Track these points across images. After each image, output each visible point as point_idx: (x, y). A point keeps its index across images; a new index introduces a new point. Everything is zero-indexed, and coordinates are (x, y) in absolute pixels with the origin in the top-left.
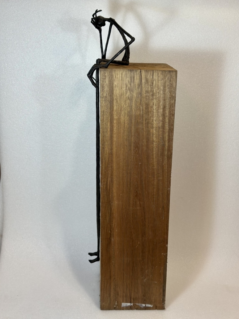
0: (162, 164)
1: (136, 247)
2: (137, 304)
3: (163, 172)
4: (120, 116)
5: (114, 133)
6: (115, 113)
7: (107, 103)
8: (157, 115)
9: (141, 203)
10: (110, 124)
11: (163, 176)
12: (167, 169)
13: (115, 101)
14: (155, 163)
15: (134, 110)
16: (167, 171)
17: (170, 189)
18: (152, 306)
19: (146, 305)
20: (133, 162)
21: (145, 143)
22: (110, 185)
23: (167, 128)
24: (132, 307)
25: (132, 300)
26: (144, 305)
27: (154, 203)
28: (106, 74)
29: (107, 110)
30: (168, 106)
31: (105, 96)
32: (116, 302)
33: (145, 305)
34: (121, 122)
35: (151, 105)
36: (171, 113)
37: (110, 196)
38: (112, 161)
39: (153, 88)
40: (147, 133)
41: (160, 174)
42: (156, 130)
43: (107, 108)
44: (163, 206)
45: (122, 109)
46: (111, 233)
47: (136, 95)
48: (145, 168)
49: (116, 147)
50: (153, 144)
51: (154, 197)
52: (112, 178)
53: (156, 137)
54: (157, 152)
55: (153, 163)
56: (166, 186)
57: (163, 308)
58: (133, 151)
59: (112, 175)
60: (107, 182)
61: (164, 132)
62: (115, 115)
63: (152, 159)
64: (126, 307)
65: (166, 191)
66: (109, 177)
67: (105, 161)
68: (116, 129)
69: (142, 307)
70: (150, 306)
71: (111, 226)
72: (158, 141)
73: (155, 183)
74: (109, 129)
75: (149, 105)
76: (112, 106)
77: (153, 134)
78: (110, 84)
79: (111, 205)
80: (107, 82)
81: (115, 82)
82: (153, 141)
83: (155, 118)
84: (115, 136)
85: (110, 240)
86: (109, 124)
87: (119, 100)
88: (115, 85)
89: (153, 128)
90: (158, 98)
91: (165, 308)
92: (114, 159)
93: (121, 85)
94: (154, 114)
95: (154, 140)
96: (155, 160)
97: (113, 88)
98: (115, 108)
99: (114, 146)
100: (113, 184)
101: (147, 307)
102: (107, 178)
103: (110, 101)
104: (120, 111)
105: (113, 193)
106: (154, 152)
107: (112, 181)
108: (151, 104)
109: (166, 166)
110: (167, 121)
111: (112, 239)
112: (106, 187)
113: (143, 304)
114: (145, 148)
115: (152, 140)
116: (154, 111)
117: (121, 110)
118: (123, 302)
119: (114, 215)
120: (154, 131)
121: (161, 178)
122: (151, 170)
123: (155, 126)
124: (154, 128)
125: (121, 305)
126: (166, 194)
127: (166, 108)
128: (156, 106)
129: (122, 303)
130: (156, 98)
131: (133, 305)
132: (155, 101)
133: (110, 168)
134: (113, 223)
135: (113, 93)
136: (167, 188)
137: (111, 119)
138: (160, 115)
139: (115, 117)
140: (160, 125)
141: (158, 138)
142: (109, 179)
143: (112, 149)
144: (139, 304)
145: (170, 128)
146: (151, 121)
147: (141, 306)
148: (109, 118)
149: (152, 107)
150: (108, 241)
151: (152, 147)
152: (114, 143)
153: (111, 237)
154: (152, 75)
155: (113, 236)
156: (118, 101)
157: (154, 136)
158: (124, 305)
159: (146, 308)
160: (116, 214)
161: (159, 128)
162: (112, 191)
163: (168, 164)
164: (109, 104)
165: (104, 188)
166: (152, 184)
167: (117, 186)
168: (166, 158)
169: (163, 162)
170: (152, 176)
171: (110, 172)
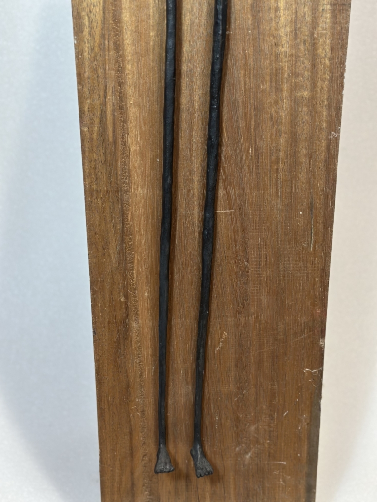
0: (312, 34)
1: (217, 349)
3: (314, 66)
9: (231, 191)
11: (314, 85)
12: (329, 54)
14: (282, 32)
16: (327, 62)
17: (339, 137)
22: (114, 124)
27: (277, 193)
37: (116, 166)
38: (117, 20)
41: (303, 77)
44: (311, 204)
46: (126, 303)
48: (244, 50)
51: (277, 169)
52: (121, 98)
55: (277, 29)
56: (324, 125)
59: (121, 84)
60: (103, 112)
63: (272, 15)
65: (324, 143)
66: (109, 93)
67: (91, 22)
71: (125, 277)
73: (283, 114)
79: (122, 200)
85: (127, 327)
92: (126, 16)
96: (283, 19)
100: (125, 121)
102: (102, 93)
105: (128, 157)
107: (121, 108)
109: (328, 42)
111: (134, 325)
112: (103, 132)
119: (137, 237)
121: (306, 94)
122: (267, 63)
126: (323, 156)
133: (112, 53)
134: (132, 269)
136: (329, 134)
142: (111, 99)
150: (118, 331)
153: (127, 316)
155: (137, 314)
160: (143, 233)
162: (125, 145)
163: (333, 34)
165: (95, 136)
166: (271, 117)
167: (143, 128)
168: (329, 7)
169: (314, 25)
170: (273, 84)
171: (113, 72)
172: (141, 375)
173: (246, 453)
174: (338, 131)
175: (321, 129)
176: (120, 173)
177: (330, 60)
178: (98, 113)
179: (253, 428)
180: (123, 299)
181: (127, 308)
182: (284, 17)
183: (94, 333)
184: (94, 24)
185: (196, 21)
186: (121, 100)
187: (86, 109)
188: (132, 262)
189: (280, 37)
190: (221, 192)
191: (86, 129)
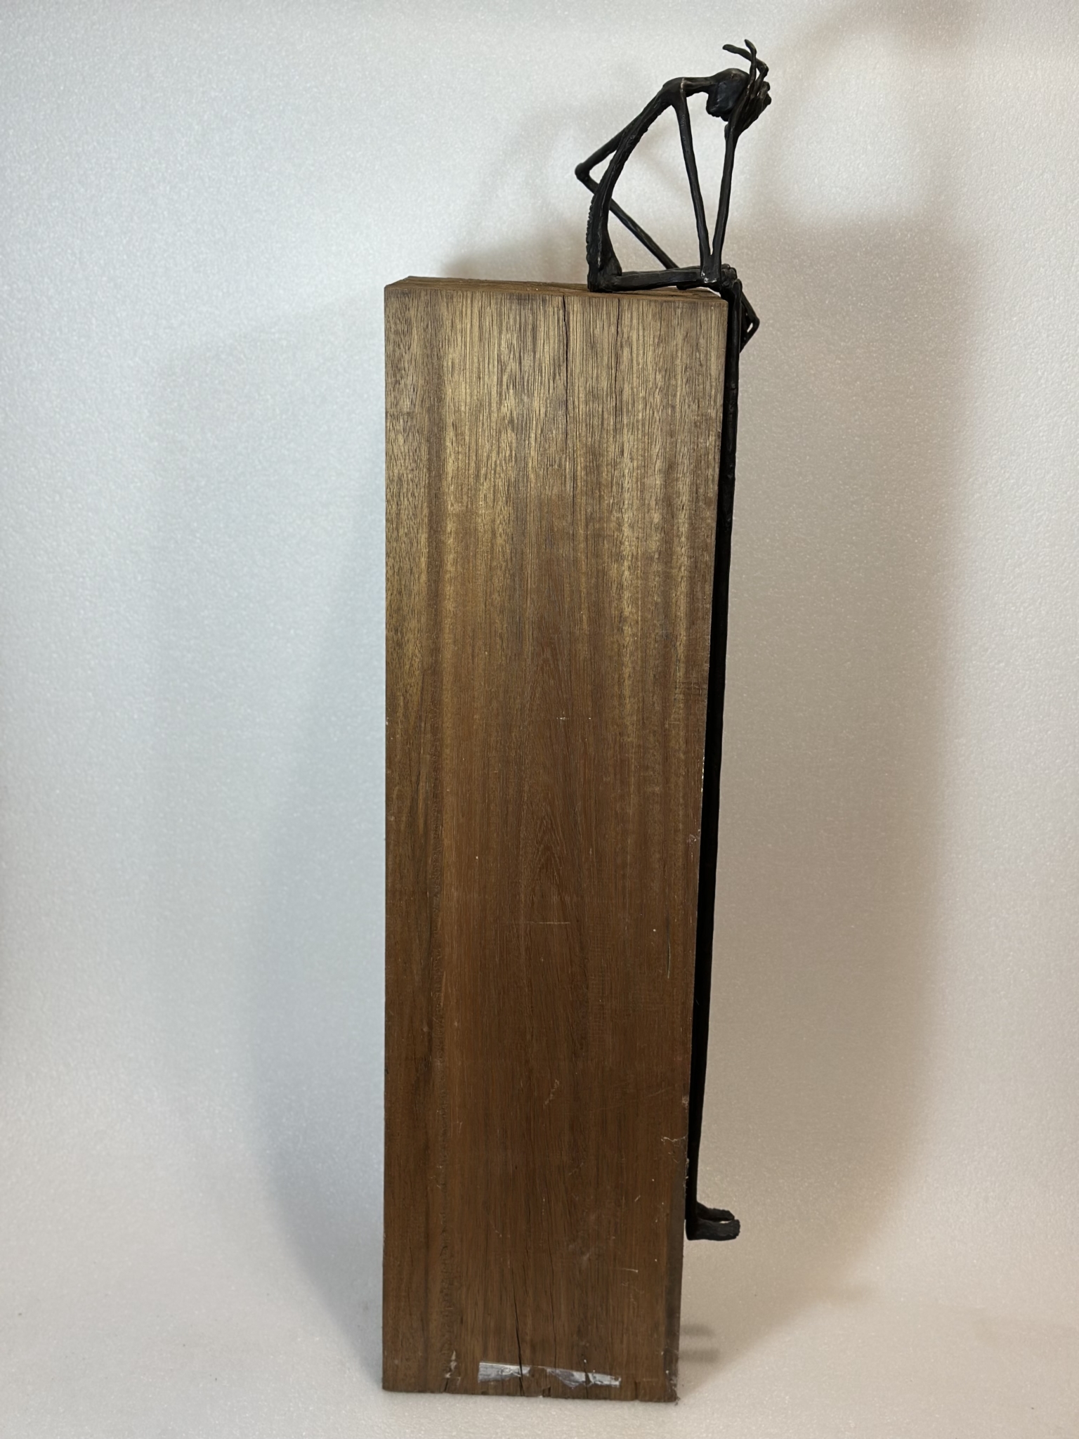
0: (663, 724)
1: (546, 1102)
2: (549, 1370)
3: (666, 758)
4: (473, 499)
5: (448, 576)
6: (449, 487)
7: (415, 444)
8: (636, 503)
9: (567, 899)
10: (430, 537)
11: (667, 781)
13: (450, 434)
14: (628, 721)
15: (537, 476)
16: (682, 756)
18: (617, 1383)
19: (590, 1375)
20: (531, 710)
21: (585, 626)
22: (426, 815)
23: (684, 560)
24: (525, 1384)
25: (527, 1353)
26: (579, 1376)
27: (624, 903)
28: (412, 312)
29: (416, 472)
30: (686, 462)
31: (405, 410)
32: (454, 1357)
33: (587, 1377)
34: (476, 529)
35: (611, 455)
36: (701, 491)
37: (426, 863)
38: (436, 702)
39: (620, 378)
40: (593, 581)
42: (636, 568)
43: (414, 465)
44: (667, 919)
45: (483, 471)
46: (429, 1034)
47: (543, 410)
48: (583, 739)
49: (455, 642)
50: (621, 630)
51: (624, 876)
52: (437, 784)
53: (634, 601)
54: (638, 668)
55: (622, 718)
56: (681, 826)
57: (666, 1394)
58: (529, 661)
59: (437, 770)
60: (414, 800)
61: (668, 578)
62: (450, 499)
63: (616, 703)
64: (496, 1380)
65: (681, 847)
66: (423, 779)
67: (406, 704)
68: (455, 562)
69: (573, 1385)
70: (606, 1382)
71: (430, 1001)
72: (644, 620)
73: (631, 811)
74: (423, 560)
75: (601, 455)
76: (438, 457)
77: (621, 587)
78: (430, 356)
79: (431, 904)
80: (416, 348)
81: (451, 350)
82: (622, 619)
83: (628, 516)
84: (449, 590)
85: (429, 1066)
86: (423, 537)
87: (470, 430)
88: (453, 363)
89: (619, 557)
90: (643, 425)
91: (678, 1395)
92: (447, 697)
93: (476, 365)
94: (626, 495)
95: (626, 613)
96: (628, 706)
97: (440, 377)
98: (450, 467)
99: (446, 636)
100: (440, 811)
101: (595, 1385)
102: (414, 779)
103: (431, 431)
104: (471, 480)
105: (441, 852)
106: (627, 671)
107: (436, 796)
108: (612, 450)
109: (682, 733)
110: (684, 529)
111: (438, 1064)
113: (577, 1370)
114: (583, 650)
115: (614, 612)
116: (626, 485)
117: (477, 476)
118: (485, 1358)
119: (447, 951)
120: (627, 573)
121: (657, 789)
122: (610, 753)
123: (627, 549)
124: (623, 558)
125: (478, 1370)
126: (680, 863)
127: (680, 468)
128: (632, 459)
129: (482, 1364)
130: (633, 427)
131: (532, 1372)
132: (628, 439)
133: (429, 736)
134: (440, 991)
135: (440, 400)
137: (431, 513)
138: (653, 503)
139: (452, 506)
140: (654, 543)
141: (644, 603)
142: (424, 787)
143: (435, 650)
144: (558, 1371)
145: (696, 562)
146: (613, 525)
147: (567, 1382)
148: (426, 511)
149: (615, 465)
150: (417, 1071)
151: (615, 646)
152: (447, 623)
153: (430, 1050)
154: (613, 320)
155: (443, 1050)
156: (463, 434)
157: (627, 594)
158: (489, 1370)
159: (589, 1393)
160: (455, 945)
161: (649, 559)
162: (438, 839)
163: (687, 726)
164: (424, 448)
165: (403, 827)
166: (616, 813)
167: (461, 820)
168: (681, 696)
169: (665, 715)
170: (618, 777)
171: (428, 756)
172: (445, 1133)
173: (583, 1253)
175: (676, 831)
176: (430, 871)
177: (684, 754)
178: (408, 803)
179: (593, 1217)
180: (426, 1029)
181: (430, 1040)
182: (629, 705)
183: (387, 1071)
184: (410, 705)
185: (528, 705)
186: (435, 786)
187: (394, 796)
188: (440, 982)
189: (626, 727)
190: (554, 900)
191: (392, 819)
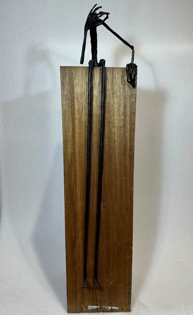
0: (125, 164)
1: (101, 249)
2: (103, 307)
3: (125, 172)
4: (82, 115)
5: (76, 132)
6: (76, 112)
7: (68, 102)
8: (118, 114)
9: (105, 204)
11: (126, 176)
12: (129, 169)
13: (76, 100)
15: (96, 109)
17: (133, 190)
18: (118, 308)
20: (96, 162)
21: (107, 143)
22: (73, 186)
23: (128, 127)
24: (98, 310)
25: (98, 303)
26: (110, 308)
27: (117, 204)
28: (66, 72)
29: (68, 109)
30: (129, 105)
31: (66, 94)
32: (83, 305)
33: (112, 308)
34: (82, 122)
35: (112, 104)
36: (132, 111)
37: (73, 197)
38: (75, 161)
39: (113, 86)
40: (109, 132)
41: (123, 174)
42: (118, 129)
43: (68, 107)
44: (127, 207)
45: (84, 108)
47: (96, 94)
48: (107, 168)
49: (79, 147)
50: (115, 143)
51: (117, 198)
53: (118, 136)
54: (119, 152)
55: (116, 163)
56: (129, 187)
57: (129, 310)
58: (95, 151)
59: (75, 176)
60: (70, 183)
61: (125, 131)
62: (76, 115)
63: (114, 159)
64: (92, 310)
65: (129, 191)
66: (72, 178)
67: (68, 161)
68: (78, 129)
70: (116, 309)
71: (75, 228)
72: (120, 141)
73: (118, 184)
74: (71, 129)
75: (110, 104)
76: (73, 105)
77: (115, 133)
78: (71, 82)
79: (75, 206)
80: (68, 80)
81: (76, 80)
82: (115, 141)
83: (116, 118)
84: (77, 135)
85: (75, 243)
86: (71, 123)
87: (80, 99)
88: (76, 83)
89: (114, 127)
90: (119, 96)
92: (77, 160)
93: (81, 84)
94: (115, 113)
95: (116, 139)
96: (117, 160)
97: (73, 87)
98: (76, 107)
99: (76, 146)
100: (76, 185)
102: (70, 178)
103: (71, 99)
104: (81, 110)
105: (77, 194)
106: (116, 152)
107: (75, 182)
108: (112, 102)
109: (129, 166)
110: (128, 120)
111: (77, 242)
112: (70, 188)
113: (109, 306)
114: (107, 148)
115: (113, 139)
116: (115, 111)
118: (89, 305)
119: (79, 216)
120: (116, 130)
121: (124, 178)
122: (113, 171)
123: (116, 125)
124: (115, 127)
125: (88, 307)
126: (129, 195)
127: (127, 106)
128: (116, 104)
130: (116, 97)
131: (100, 307)
132: (116, 100)
133: (73, 168)
134: (77, 226)
135: (73, 92)
136: (130, 189)
138: (121, 114)
139: (77, 117)
140: (122, 124)
141: (120, 137)
142: (72, 180)
143: (74, 149)
144: (105, 307)
145: (131, 127)
146: (113, 120)
147: (107, 309)
148: (71, 118)
149: (113, 106)
150: (73, 244)
151: (114, 147)
152: (77, 143)
153: (75, 239)
154: (112, 72)
155: (78, 239)
157: (116, 135)
158: (90, 307)
159: (112, 311)
161: (121, 127)
162: (76, 191)
163: (130, 164)
164: (70, 103)
165: (68, 189)
166: (115, 184)
167: (81, 187)
168: (129, 158)
169: (125, 162)
170: (115, 176)
171: (73, 173)
173: (110, 282)
174: (133, 188)
176: (74, 199)
177: (130, 170)
179: (112, 274)
180: (74, 234)
181: (75, 237)
183: (66, 244)
186: (75, 180)
187: (66, 182)
188: (77, 224)
189: (117, 165)
190: (102, 204)
191: (66, 187)
